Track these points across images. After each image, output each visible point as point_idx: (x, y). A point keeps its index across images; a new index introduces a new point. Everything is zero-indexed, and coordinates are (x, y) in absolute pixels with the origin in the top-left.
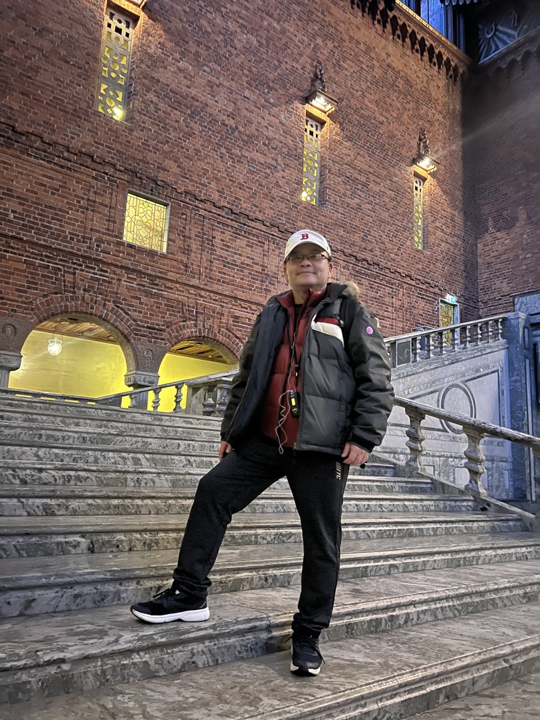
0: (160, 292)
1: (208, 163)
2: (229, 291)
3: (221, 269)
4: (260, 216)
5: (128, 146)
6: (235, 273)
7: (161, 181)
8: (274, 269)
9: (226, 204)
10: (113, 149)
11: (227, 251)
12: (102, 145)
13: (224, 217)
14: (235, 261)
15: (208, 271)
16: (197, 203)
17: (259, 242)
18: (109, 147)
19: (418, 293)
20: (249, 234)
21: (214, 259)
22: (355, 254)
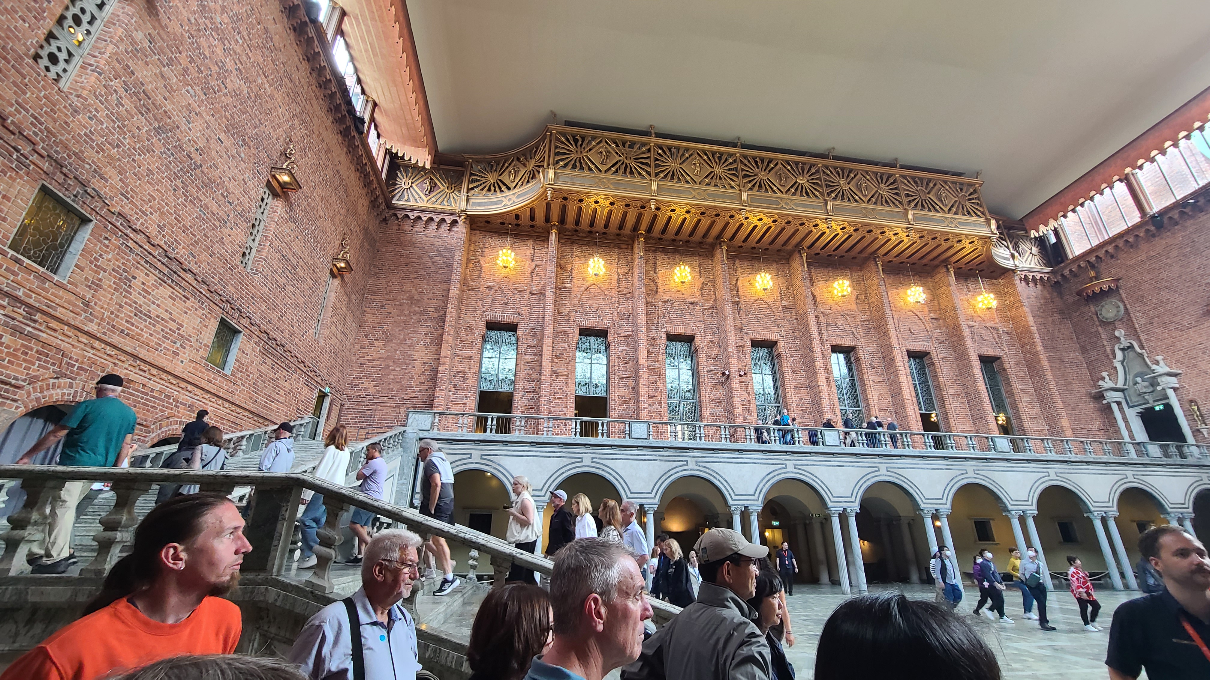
0: (37, 332)
1: (157, 190)
2: (131, 347)
3: (131, 317)
4: (194, 269)
5: (63, 128)
6: (146, 326)
7: (93, 189)
8: (191, 331)
9: (162, 243)
10: (41, 124)
11: (145, 297)
12: (27, 111)
13: (155, 257)
14: (149, 312)
15: (113, 316)
16: (128, 231)
17: (184, 296)
18: (36, 118)
19: (306, 380)
20: (177, 284)
21: (126, 303)
22: (268, 331)
